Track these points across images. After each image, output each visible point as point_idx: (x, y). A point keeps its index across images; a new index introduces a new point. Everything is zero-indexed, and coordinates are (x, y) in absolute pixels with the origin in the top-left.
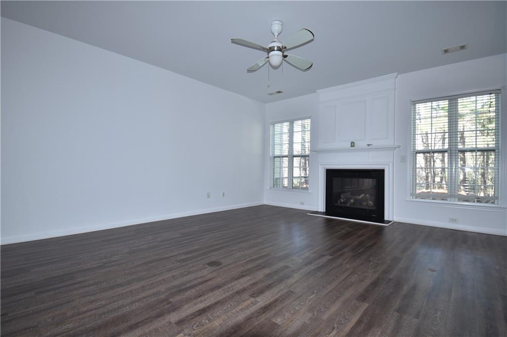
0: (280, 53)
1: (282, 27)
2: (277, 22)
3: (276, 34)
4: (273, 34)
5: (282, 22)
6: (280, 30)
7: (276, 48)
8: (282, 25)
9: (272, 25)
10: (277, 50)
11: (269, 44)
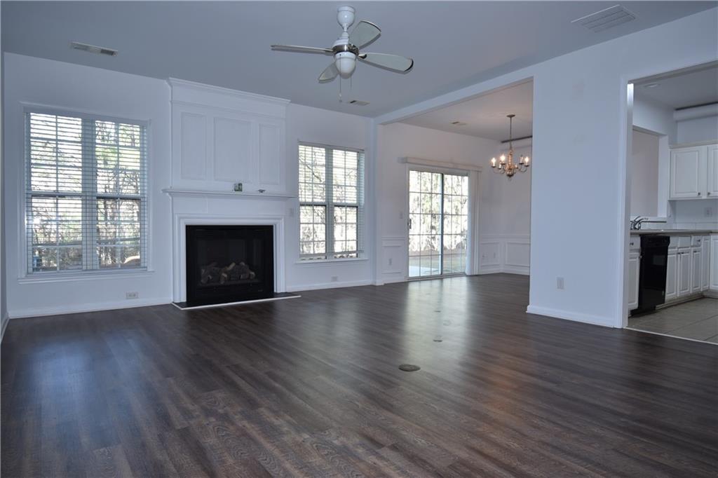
0: (352, 55)
1: (355, 17)
2: (346, 8)
3: (345, 25)
4: (341, 25)
5: (354, 9)
6: (352, 20)
7: (346, 48)
8: (354, 13)
9: (338, 12)
10: (347, 51)
11: (334, 41)
